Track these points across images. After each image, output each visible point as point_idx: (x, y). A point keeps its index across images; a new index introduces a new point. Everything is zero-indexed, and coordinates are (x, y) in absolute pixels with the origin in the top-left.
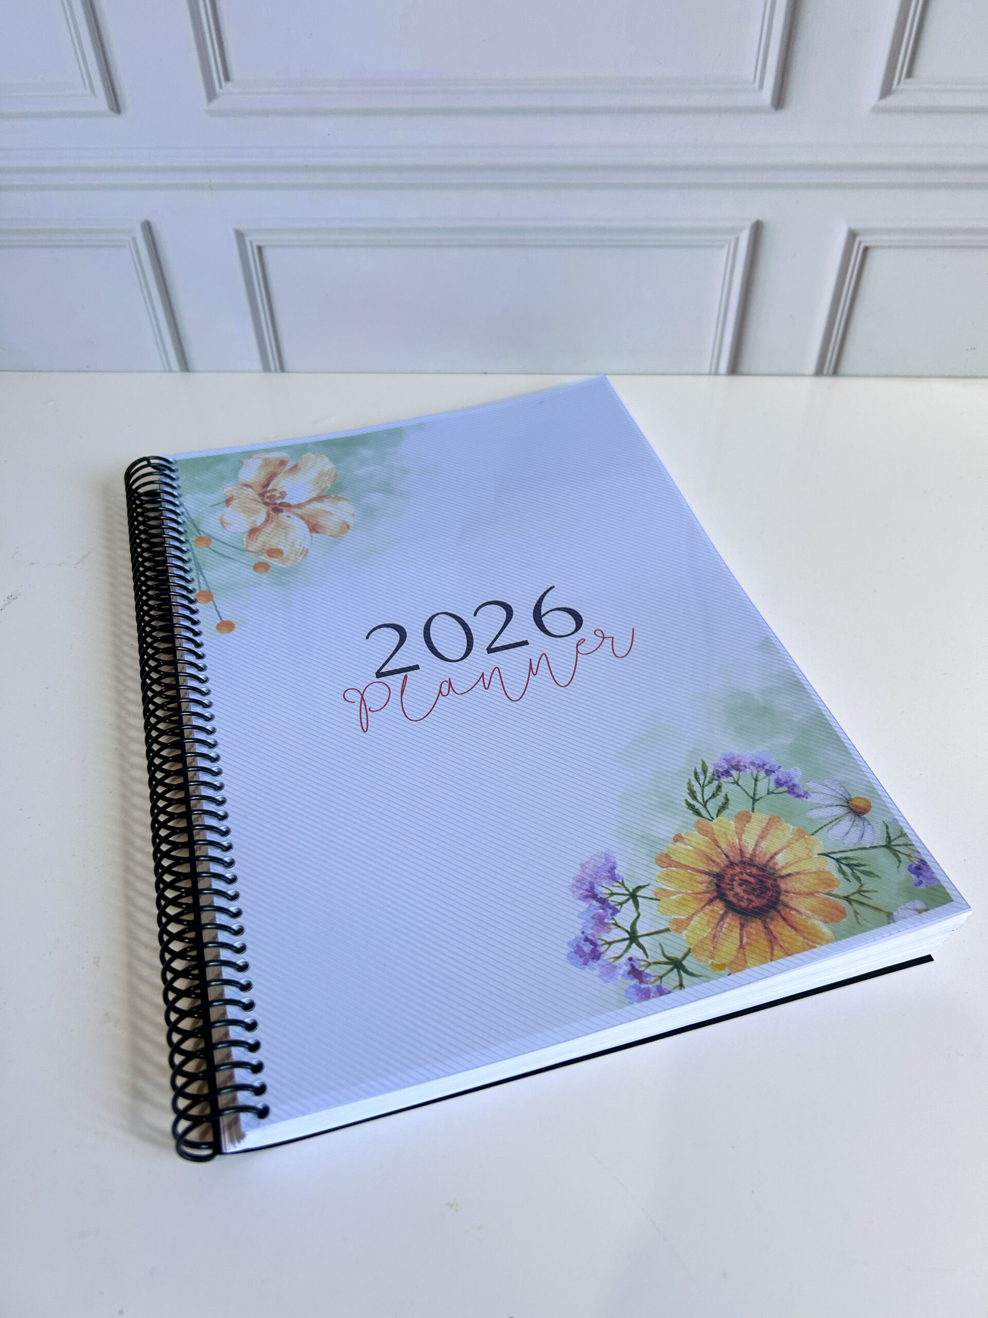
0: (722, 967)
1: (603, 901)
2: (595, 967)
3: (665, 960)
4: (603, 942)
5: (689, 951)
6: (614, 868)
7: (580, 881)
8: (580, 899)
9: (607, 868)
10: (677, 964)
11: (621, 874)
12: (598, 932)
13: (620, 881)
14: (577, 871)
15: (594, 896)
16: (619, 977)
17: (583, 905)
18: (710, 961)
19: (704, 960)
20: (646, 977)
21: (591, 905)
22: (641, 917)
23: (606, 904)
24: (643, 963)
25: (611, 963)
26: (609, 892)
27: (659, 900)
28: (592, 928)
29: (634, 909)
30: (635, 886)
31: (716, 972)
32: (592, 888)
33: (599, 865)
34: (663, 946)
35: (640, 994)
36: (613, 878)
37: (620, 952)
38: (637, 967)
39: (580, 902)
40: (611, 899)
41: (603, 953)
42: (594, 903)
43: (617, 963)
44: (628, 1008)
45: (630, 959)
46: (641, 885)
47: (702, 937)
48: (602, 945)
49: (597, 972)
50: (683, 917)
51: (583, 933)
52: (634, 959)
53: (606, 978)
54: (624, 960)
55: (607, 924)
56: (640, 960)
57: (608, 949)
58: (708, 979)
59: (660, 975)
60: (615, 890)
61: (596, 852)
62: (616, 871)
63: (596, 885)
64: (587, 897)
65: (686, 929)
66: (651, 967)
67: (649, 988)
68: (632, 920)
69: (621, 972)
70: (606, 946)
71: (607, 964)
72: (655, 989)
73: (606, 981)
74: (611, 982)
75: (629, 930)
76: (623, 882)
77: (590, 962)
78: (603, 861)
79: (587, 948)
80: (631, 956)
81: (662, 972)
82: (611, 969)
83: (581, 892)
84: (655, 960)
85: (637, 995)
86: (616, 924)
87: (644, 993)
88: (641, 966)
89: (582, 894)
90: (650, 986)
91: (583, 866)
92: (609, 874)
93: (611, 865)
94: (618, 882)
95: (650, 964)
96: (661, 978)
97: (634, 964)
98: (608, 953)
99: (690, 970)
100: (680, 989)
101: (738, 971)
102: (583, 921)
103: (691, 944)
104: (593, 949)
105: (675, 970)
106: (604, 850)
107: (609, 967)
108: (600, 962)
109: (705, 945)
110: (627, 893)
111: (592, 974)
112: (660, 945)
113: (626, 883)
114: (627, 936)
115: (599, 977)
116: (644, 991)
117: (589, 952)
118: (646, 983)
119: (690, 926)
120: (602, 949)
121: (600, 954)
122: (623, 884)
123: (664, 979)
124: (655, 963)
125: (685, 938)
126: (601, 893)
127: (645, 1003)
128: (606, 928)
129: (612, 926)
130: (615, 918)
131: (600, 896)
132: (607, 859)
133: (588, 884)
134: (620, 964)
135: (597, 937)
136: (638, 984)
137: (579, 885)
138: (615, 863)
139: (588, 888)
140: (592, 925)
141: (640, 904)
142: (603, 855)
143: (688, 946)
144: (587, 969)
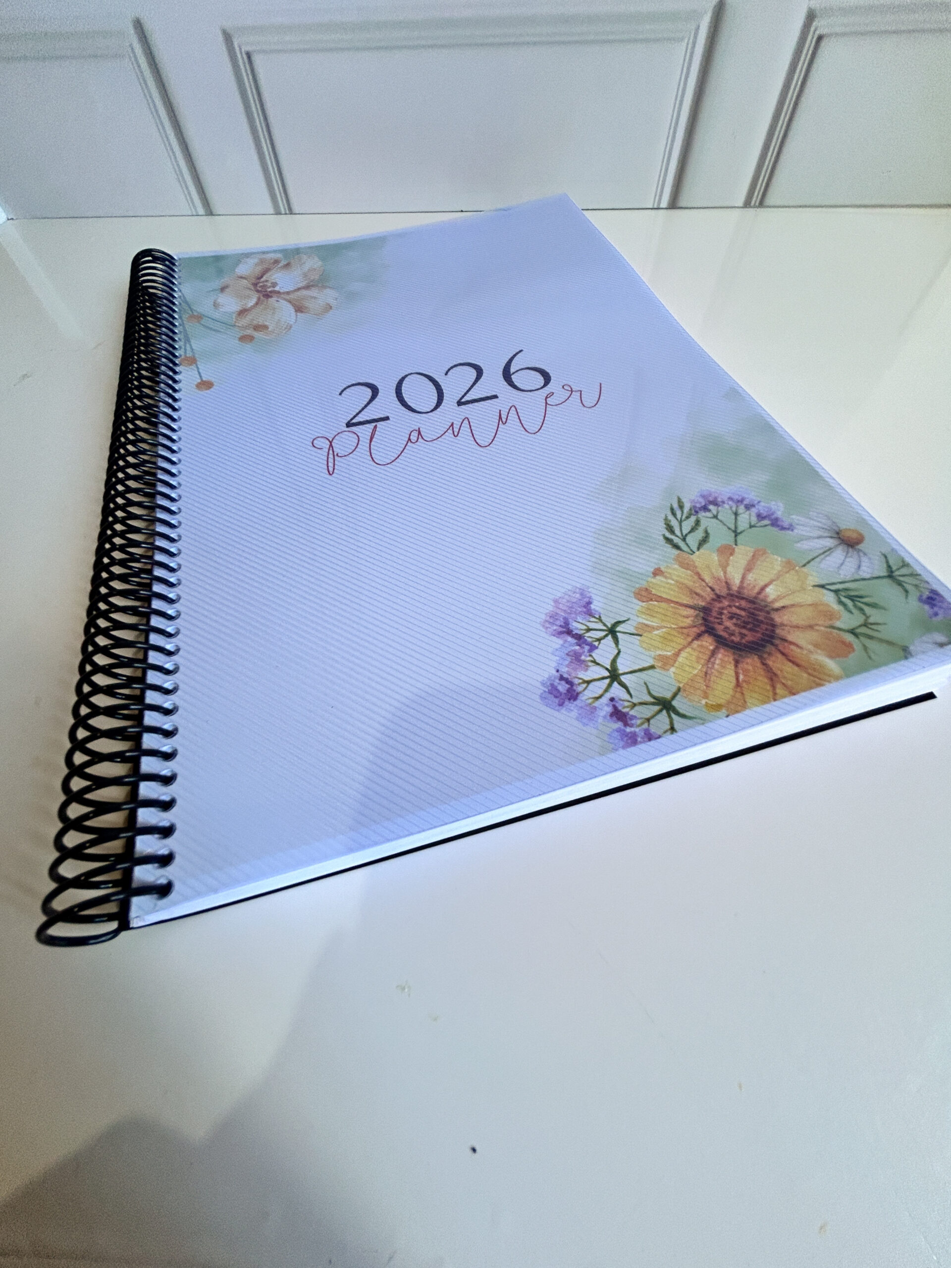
0: (718, 707)
1: (579, 638)
2: (572, 708)
3: (653, 700)
4: (581, 681)
5: (679, 689)
6: (589, 603)
7: (553, 616)
8: (554, 636)
9: (583, 603)
10: (666, 705)
11: (597, 609)
12: (575, 669)
13: (597, 617)
14: (550, 607)
15: (569, 632)
16: (600, 720)
17: (558, 642)
18: (704, 702)
19: (696, 700)
20: (631, 719)
21: (566, 641)
22: (621, 653)
23: (582, 640)
24: (626, 704)
25: (590, 704)
26: (585, 627)
27: (641, 635)
28: (567, 666)
29: (614, 645)
30: (613, 621)
31: (713, 713)
32: (567, 623)
33: (575, 600)
34: (649, 685)
35: (625, 739)
36: (590, 613)
37: (600, 692)
38: (620, 708)
39: (554, 639)
40: (587, 635)
41: (581, 692)
42: (570, 639)
43: (597, 704)
44: (612, 756)
45: (612, 699)
46: (621, 620)
47: (692, 675)
48: (579, 684)
49: (574, 714)
50: (669, 654)
51: (558, 671)
52: (616, 699)
53: (585, 721)
54: (605, 700)
55: (584, 661)
56: (623, 700)
57: (586, 688)
58: (704, 721)
59: (647, 717)
60: (592, 625)
61: (570, 587)
62: (592, 606)
63: (570, 620)
64: (561, 633)
65: (673, 666)
66: (636, 708)
67: (635, 732)
68: (612, 657)
69: (603, 713)
70: (585, 685)
71: (587, 705)
72: (643, 734)
73: (585, 724)
74: (592, 725)
75: (609, 667)
76: (600, 617)
77: (567, 703)
78: (578, 596)
79: (563, 687)
80: (613, 695)
81: (648, 714)
82: (591, 710)
83: (555, 628)
84: (640, 701)
85: (622, 739)
86: (594, 662)
87: (630, 738)
88: (624, 707)
89: (555, 630)
90: (637, 730)
91: (556, 601)
92: (585, 610)
93: (587, 600)
94: (595, 617)
95: (634, 705)
96: (648, 720)
97: (617, 705)
98: (586, 692)
99: (681, 711)
100: (672, 733)
101: (737, 712)
102: (558, 658)
103: (680, 682)
104: (569, 688)
105: (664, 712)
106: (578, 585)
107: (588, 708)
108: (578, 702)
109: (696, 684)
110: (604, 628)
111: (569, 715)
112: (645, 684)
113: (603, 618)
114: (607, 674)
115: (577, 719)
116: (630, 735)
117: (565, 692)
118: (632, 726)
119: (677, 663)
120: (580, 689)
121: (578, 694)
122: (600, 619)
123: (652, 721)
124: (641, 704)
125: (672, 675)
126: (577, 629)
127: (633, 749)
128: (583, 666)
129: (590, 664)
130: (593, 654)
131: (575, 632)
132: (582, 594)
133: (562, 619)
134: (601, 705)
135: (573, 675)
136: (623, 727)
137: (551, 621)
138: (590, 598)
139: (562, 624)
140: (567, 662)
141: (620, 640)
142: (578, 590)
143: (678, 684)
144: (563, 711)
